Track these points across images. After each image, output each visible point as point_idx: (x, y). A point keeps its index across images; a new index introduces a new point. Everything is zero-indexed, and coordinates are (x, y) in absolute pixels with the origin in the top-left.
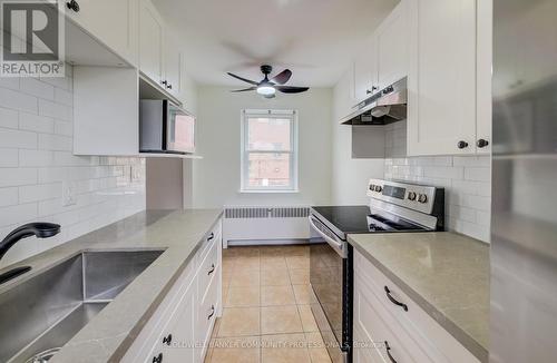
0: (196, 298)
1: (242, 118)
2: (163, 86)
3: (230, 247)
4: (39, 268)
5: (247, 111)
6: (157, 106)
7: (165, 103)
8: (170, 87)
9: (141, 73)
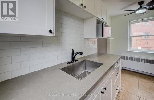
0: (112, 81)
1: (128, 24)
2: (102, 19)
3: (123, 69)
4: (80, 61)
5: (131, 21)
6: (101, 25)
7: (103, 24)
8: (104, 19)
9: (97, 17)
